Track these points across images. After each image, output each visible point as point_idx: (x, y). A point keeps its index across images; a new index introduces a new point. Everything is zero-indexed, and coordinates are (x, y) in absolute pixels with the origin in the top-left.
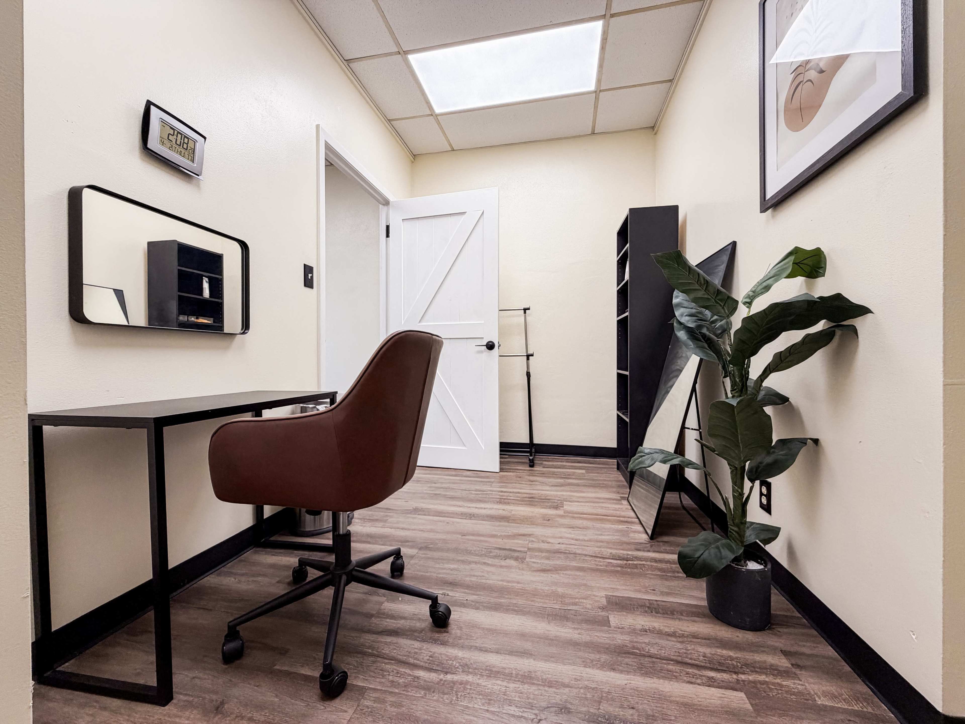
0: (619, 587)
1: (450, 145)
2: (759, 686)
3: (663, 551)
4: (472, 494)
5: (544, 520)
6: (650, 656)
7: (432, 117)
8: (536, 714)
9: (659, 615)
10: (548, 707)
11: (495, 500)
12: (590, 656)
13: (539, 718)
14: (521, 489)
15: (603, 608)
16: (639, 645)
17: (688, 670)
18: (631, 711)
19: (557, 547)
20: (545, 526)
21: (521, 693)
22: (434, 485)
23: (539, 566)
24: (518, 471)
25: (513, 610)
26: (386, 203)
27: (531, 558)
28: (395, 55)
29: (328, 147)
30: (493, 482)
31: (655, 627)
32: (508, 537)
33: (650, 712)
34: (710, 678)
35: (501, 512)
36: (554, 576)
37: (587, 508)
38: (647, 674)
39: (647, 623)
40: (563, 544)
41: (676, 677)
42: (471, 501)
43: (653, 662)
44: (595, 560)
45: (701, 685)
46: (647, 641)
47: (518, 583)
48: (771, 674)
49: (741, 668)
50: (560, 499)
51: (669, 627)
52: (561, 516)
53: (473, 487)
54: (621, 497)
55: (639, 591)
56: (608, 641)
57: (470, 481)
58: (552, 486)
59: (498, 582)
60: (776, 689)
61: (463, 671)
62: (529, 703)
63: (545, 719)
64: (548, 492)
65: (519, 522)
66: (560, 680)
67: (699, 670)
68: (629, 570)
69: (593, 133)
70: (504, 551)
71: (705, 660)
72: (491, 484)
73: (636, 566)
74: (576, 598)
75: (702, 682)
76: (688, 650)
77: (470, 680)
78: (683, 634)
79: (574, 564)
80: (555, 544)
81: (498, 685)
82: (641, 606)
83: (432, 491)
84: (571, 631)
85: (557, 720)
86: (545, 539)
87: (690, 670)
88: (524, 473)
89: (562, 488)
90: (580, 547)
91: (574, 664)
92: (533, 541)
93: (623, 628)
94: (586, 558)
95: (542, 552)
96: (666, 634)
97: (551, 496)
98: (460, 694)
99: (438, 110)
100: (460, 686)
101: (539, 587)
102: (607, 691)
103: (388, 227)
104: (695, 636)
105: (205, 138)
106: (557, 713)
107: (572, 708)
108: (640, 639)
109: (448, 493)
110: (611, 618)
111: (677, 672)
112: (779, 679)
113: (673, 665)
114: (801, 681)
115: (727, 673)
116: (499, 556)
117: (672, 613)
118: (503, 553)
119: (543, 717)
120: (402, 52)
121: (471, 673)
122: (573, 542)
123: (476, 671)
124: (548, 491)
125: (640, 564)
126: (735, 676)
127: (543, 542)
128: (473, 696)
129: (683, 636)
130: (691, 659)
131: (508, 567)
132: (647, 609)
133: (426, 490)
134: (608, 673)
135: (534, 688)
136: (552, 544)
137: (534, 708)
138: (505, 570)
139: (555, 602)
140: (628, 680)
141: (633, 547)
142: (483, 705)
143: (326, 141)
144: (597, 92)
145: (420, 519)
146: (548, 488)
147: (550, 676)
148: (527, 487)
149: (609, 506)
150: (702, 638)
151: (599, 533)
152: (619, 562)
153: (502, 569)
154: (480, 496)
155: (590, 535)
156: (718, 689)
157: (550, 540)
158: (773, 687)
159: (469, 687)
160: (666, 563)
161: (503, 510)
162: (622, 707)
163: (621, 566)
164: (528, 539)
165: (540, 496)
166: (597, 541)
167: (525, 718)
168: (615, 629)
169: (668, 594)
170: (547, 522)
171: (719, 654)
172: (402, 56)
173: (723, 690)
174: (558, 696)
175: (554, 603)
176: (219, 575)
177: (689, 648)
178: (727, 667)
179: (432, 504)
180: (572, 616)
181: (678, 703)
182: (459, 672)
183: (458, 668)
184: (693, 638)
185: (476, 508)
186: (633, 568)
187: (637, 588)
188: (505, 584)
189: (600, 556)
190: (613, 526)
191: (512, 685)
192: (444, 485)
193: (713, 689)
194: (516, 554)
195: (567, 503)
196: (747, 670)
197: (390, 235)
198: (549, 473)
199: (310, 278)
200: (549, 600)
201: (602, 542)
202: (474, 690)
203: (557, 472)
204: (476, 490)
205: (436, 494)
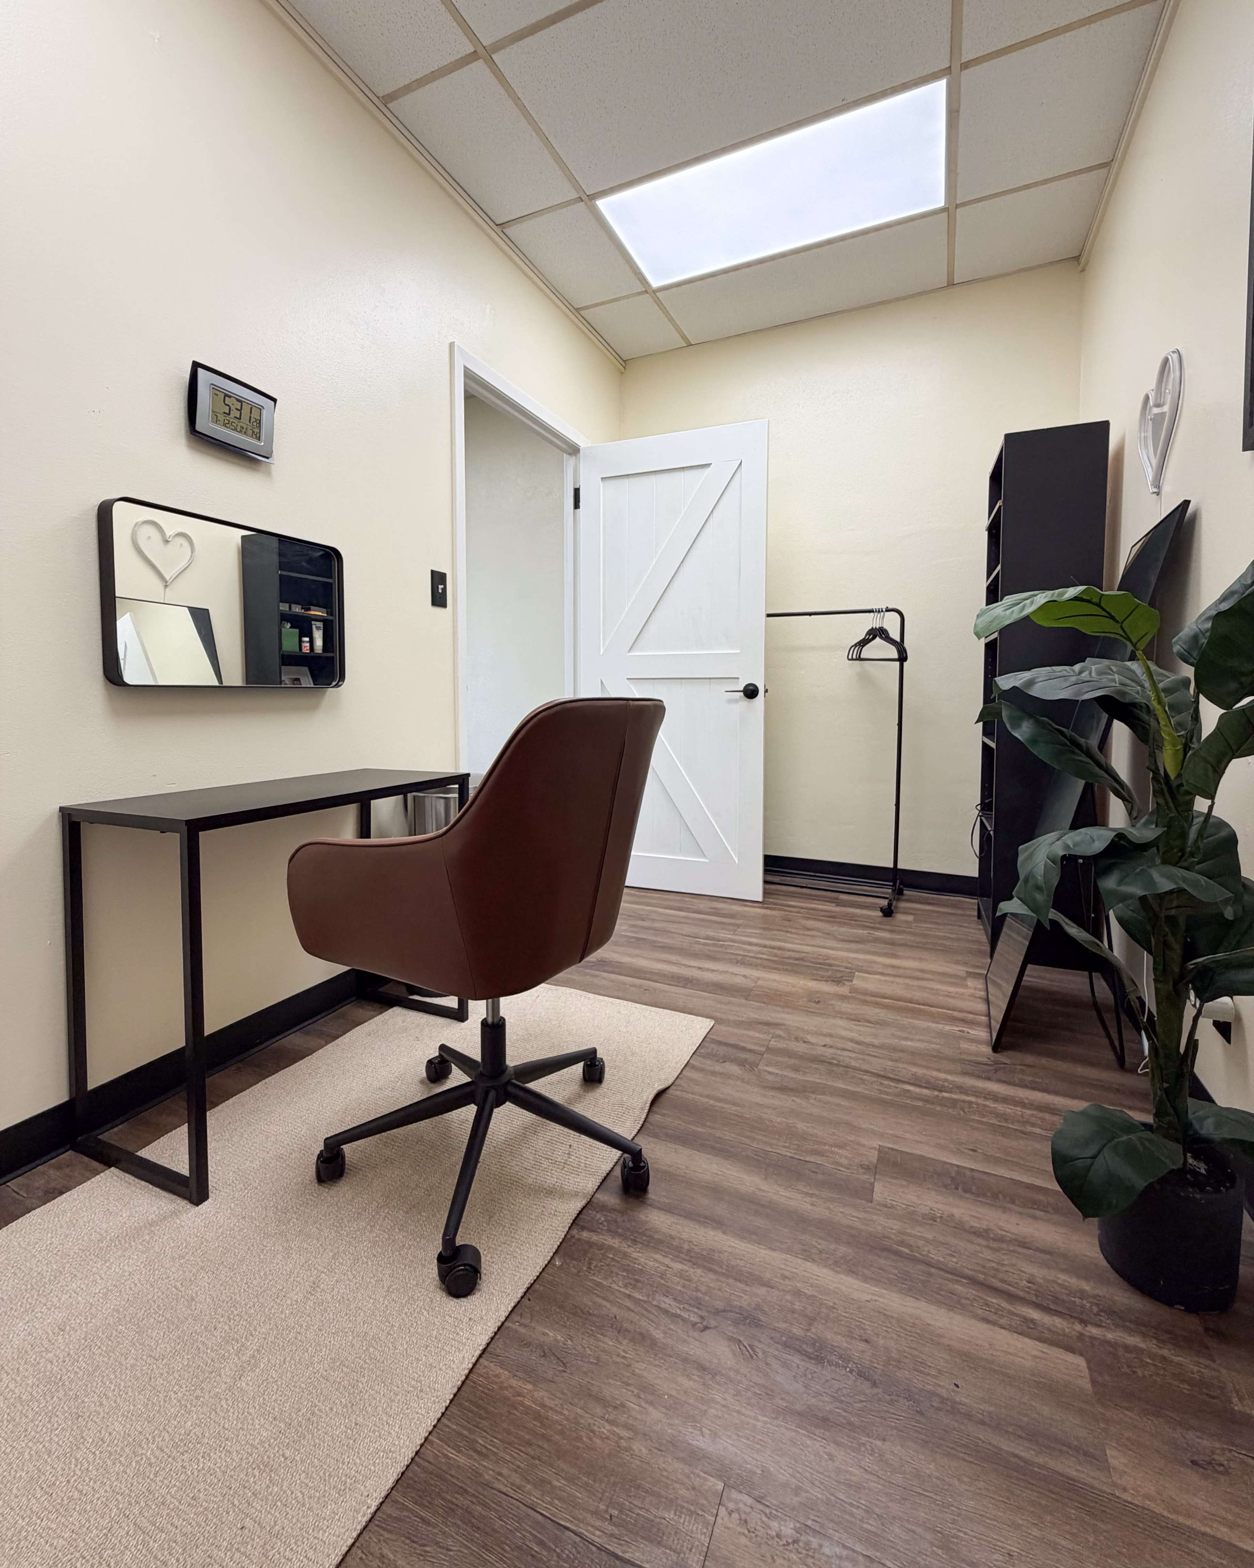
0: (908, 1136)
1: (684, 337)
2: (1121, 1352)
3: (1017, 1082)
4: (699, 943)
5: (810, 1001)
6: (929, 1264)
7: (647, 295)
8: (702, 1318)
9: (968, 1195)
10: (724, 1311)
11: (733, 957)
12: (819, 1244)
13: (705, 1323)
14: (785, 941)
15: (867, 1168)
16: (911, 1241)
17: (989, 1299)
18: (862, 1346)
19: (820, 1051)
20: (809, 1013)
21: (689, 1280)
22: (640, 923)
23: (778, 1079)
24: (790, 909)
25: (713, 1148)
26: (574, 450)
27: (767, 1065)
28: (574, 203)
29: (469, 375)
30: (738, 926)
31: (953, 1215)
32: (739, 1024)
33: (894, 1355)
34: (1026, 1320)
35: (738, 980)
36: (798, 1100)
37: (897, 988)
38: (910, 1290)
39: (941, 1206)
40: (831, 1047)
41: (963, 1306)
42: (695, 956)
43: (930, 1275)
44: (881, 1084)
45: (1005, 1328)
46: (930, 1236)
47: (734, 1104)
48: (1155, 1338)
49: (1097, 1315)
50: (849, 965)
51: (979, 1218)
52: (843, 998)
53: (704, 932)
54: (967, 972)
55: (943, 1148)
56: (858, 1224)
57: (703, 920)
58: (843, 941)
59: (702, 1099)
60: (1155, 1365)
61: (609, 1231)
62: (697, 1298)
63: (716, 1327)
64: (830, 952)
65: (765, 1000)
66: (757, 1273)
67: (1011, 1303)
68: (938, 1108)
69: (951, 284)
70: (725, 1048)
71: (1029, 1288)
72: (735, 928)
73: (954, 1103)
74: (825, 1144)
75: (1010, 1325)
76: (1003, 1265)
77: (616, 1246)
78: (1003, 1236)
79: (840, 1085)
80: (817, 1045)
81: (656, 1260)
82: (939, 1175)
83: (635, 932)
84: (799, 1196)
85: (733, 1333)
86: (801, 1035)
87: (994, 1301)
88: (798, 912)
89: (861, 946)
90: (860, 1056)
91: (789, 1251)
92: (779, 1036)
93: (892, 1207)
94: (865, 1077)
95: (790, 1057)
96: (972, 1230)
97: (834, 959)
98: (594, 1263)
99: (655, 283)
100: (597, 1252)
101: (766, 1116)
102: (831, 1304)
103: (577, 492)
104: (1023, 1244)
105: (275, 400)
106: (736, 1323)
107: (762, 1318)
108: (918, 1231)
109: (659, 939)
110: (878, 1187)
111: (967, 1299)
112: (1169, 1349)
113: (963, 1285)
114: (1214, 1361)
115: (1065, 1319)
116: (715, 1055)
117: (995, 1196)
118: (722, 1050)
119: (713, 1323)
120: (584, 197)
121: (620, 1235)
122: (850, 1045)
123: (628, 1233)
124: (832, 949)
125: (964, 1101)
126: (1078, 1327)
127: (797, 1039)
128: (615, 1270)
129: (1001, 1239)
130: (1002, 1281)
131: (727, 1076)
132: (949, 1181)
133: (625, 931)
134: (843, 1276)
135: (711, 1276)
136: (812, 1044)
137: (701, 1307)
138: (718, 1079)
139: (787, 1145)
140: (873, 1294)
141: (959, 1067)
142: (625, 1286)
143: (465, 367)
144: (949, 210)
145: (604, 979)
146: (834, 944)
147: (742, 1263)
148: (796, 939)
149: (939, 987)
150: (1038, 1250)
151: (904, 1035)
152: (925, 1092)
153: (714, 1078)
154: (711, 948)
155: (885, 1036)
156: (1037, 1343)
157: (809, 1038)
158: (1149, 1361)
159: (611, 1256)
160: (1015, 1106)
161: (745, 976)
162: (850, 1336)
163: (926, 1100)
164: (772, 1031)
165: (817, 958)
166: (895, 1049)
167: (684, 1320)
168: (878, 1207)
169: (997, 1161)
170: (814, 1004)
171: (1060, 1282)
172: (586, 204)
173: (1046, 1346)
174: (745, 1297)
175: (784, 1147)
176: (308, 1033)
177: (1006, 1262)
178: (1069, 1309)
179: (629, 955)
180: (808, 1172)
181: (950, 1350)
182: (602, 1229)
183: (601, 1224)
184: (1019, 1246)
185: (700, 968)
186: (946, 1106)
187: (942, 1142)
188: (712, 1102)
189: (892, 1076)
190: (934, 1025)
191: (677, 1266)
192: (657, 925)
193: (1026, 1340)
194: (743, 1055)
195: (861, 974)
196: (1108, 1322)
197: (581, 504)
198: (846, 916)
199: (440, 591)
200: (778, 1140)
201: (902, 1051)
202: (618, 1262)
203: (861, 916)
204: (707, 938)
205: (638, 939)
